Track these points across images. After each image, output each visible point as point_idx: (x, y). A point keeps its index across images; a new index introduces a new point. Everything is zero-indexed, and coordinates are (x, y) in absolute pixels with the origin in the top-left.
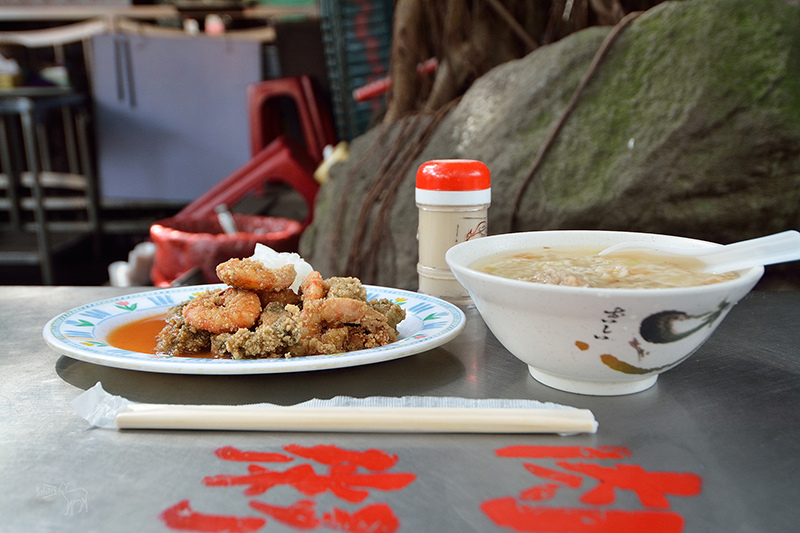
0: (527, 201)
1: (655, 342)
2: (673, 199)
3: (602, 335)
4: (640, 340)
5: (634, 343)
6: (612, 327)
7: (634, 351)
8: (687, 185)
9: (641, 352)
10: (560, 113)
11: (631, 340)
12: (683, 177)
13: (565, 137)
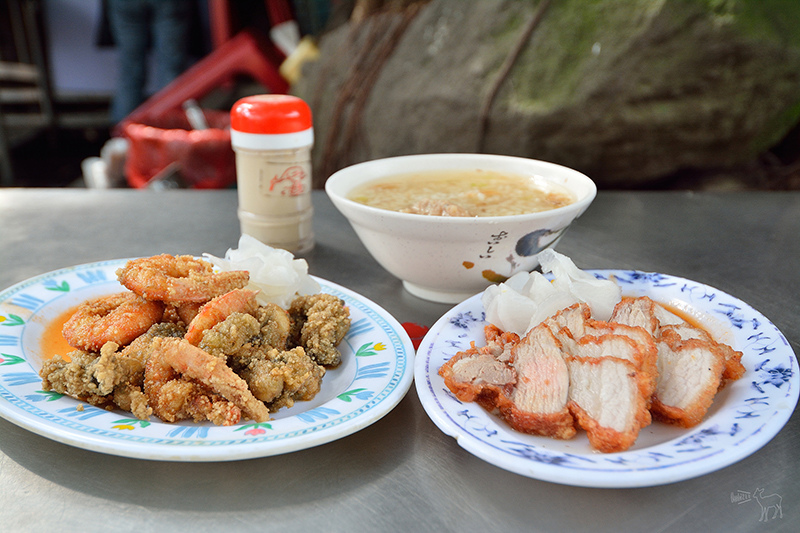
0: (499, 103)
1: (525, 256)
2: (634, 102)
3: (485, 254)
4: (515, 255)
5: (510, 259)
6: (494, 247)
7: (509, 264)
8: (646, 90)
9: (514, 265)
10: (529, 16)
11: (508, 256)
12: (645, 81)
13: (536, 40)
